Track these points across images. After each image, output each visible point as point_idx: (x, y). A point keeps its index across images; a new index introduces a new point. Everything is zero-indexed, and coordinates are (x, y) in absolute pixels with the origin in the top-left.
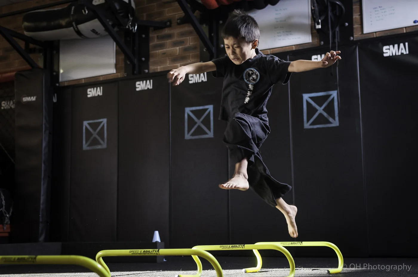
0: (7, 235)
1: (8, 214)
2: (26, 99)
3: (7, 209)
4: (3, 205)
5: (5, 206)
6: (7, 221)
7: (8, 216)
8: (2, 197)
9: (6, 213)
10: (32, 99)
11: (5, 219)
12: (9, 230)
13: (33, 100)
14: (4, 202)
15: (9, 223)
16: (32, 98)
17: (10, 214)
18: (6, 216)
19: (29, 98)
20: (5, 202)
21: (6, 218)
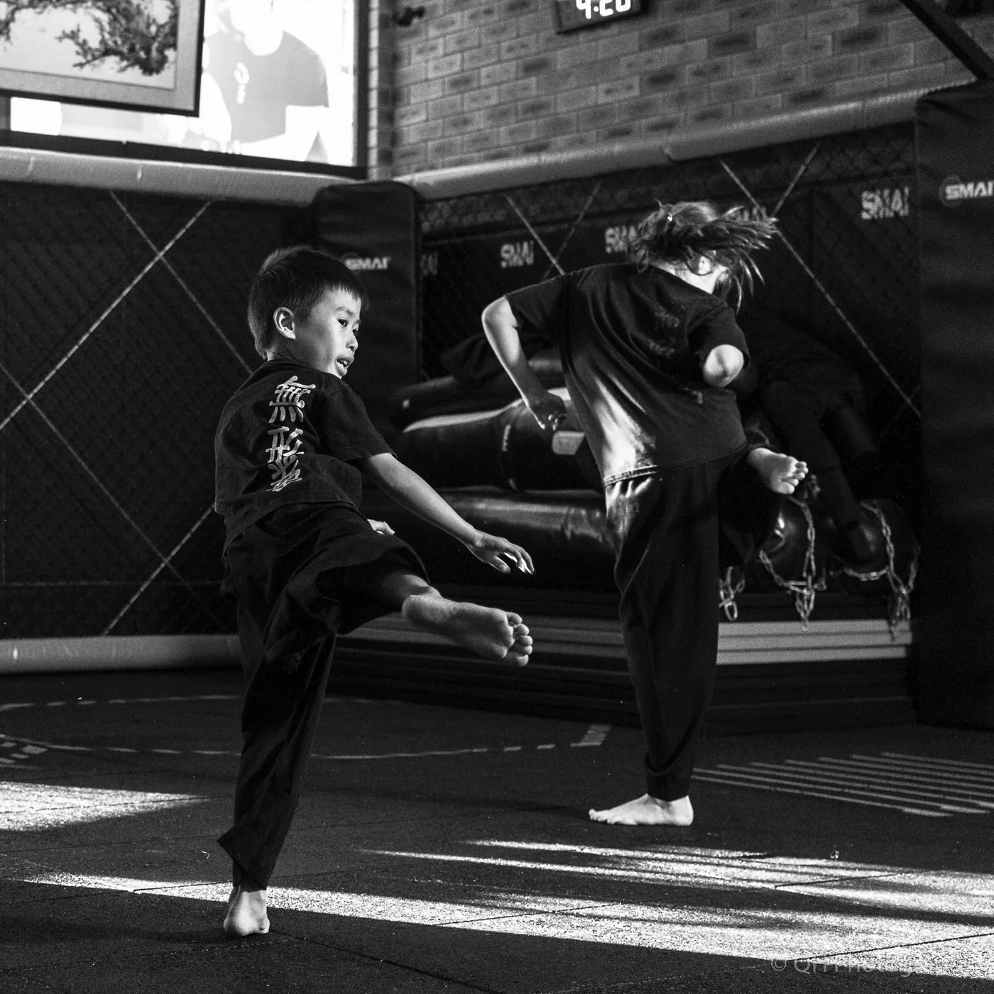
0: (900, 653)
1: (906, 584)
2: (958, 190)
3: (902, 570)
4: (887, 557)
5: (894, 560)
6: (903, 608)
7: (904, 592)
8: (884, 531)
9: (897, 585)
10: (981, 191)
11: (895, 602)
12: (907, 639)
13: (984, 193)
14: (892, 546)
15: (909, 616)
16: (981, 185)
17: (911, 584)
18: (900, 594)
19: (971, 186)
20: (895, 547)
21: (900, 600)
